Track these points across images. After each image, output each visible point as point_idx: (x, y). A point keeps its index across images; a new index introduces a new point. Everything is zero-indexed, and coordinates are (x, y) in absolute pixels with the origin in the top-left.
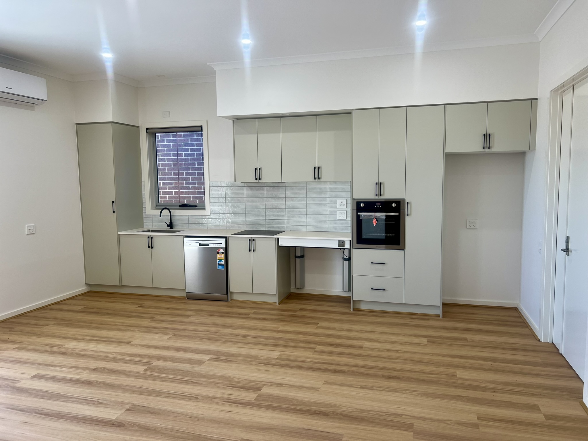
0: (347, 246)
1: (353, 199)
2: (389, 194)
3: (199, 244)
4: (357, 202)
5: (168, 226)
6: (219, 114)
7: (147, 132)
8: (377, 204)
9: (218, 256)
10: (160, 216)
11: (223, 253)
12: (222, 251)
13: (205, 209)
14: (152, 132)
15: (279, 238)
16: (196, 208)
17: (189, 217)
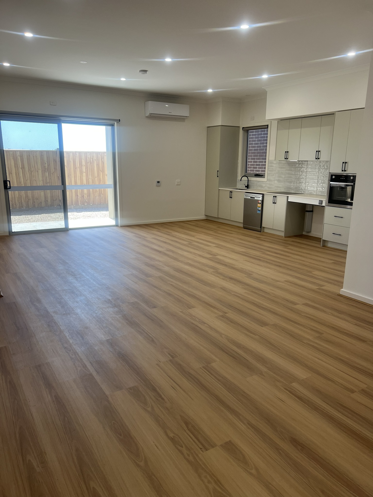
0: (324, 204)
1: (330, 173)
2: (350, 171)
3: (251, 197)
4: (331, 175)
5: (246, 187)
6: (266, 119)
7: (243, 130)
8: (343, 177)
9: (258, 205)
10: (241, 181)
11: (260, 203)
12: (260, 202)
13: (264, 177)
14: (247, 130)
15: (288, 196)
16: (263, 176)
17: (257, 182)
